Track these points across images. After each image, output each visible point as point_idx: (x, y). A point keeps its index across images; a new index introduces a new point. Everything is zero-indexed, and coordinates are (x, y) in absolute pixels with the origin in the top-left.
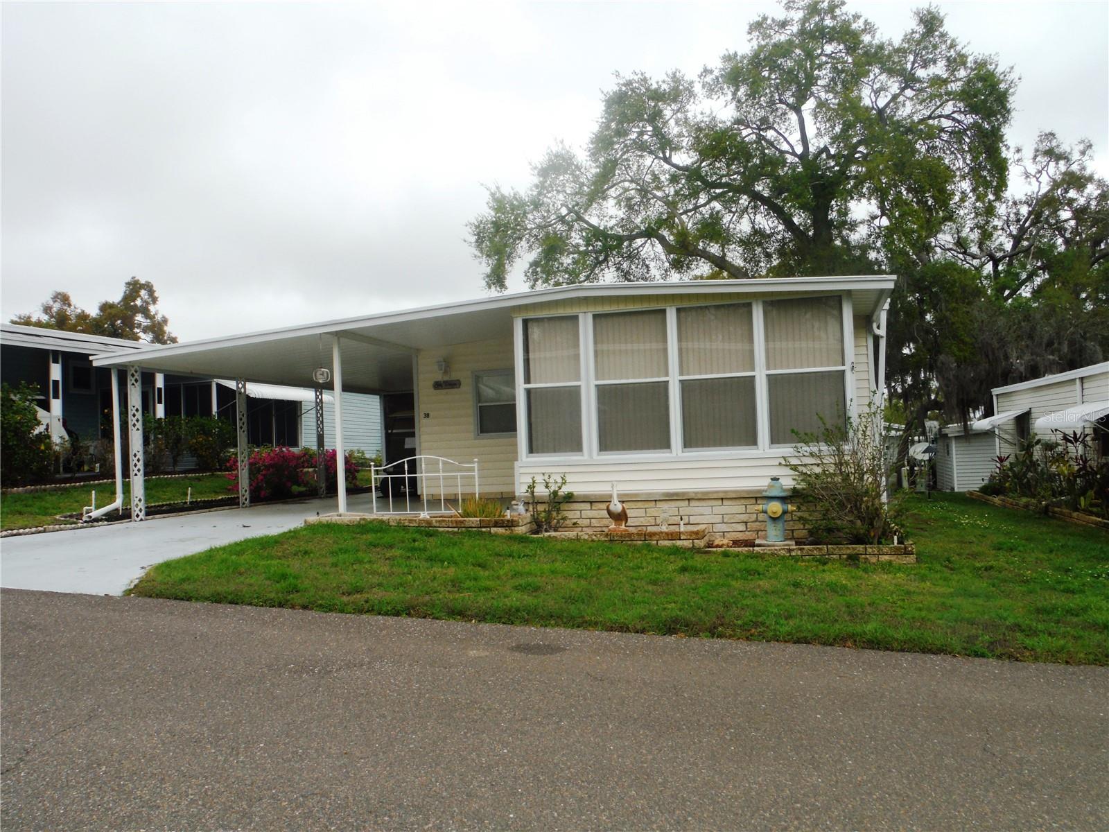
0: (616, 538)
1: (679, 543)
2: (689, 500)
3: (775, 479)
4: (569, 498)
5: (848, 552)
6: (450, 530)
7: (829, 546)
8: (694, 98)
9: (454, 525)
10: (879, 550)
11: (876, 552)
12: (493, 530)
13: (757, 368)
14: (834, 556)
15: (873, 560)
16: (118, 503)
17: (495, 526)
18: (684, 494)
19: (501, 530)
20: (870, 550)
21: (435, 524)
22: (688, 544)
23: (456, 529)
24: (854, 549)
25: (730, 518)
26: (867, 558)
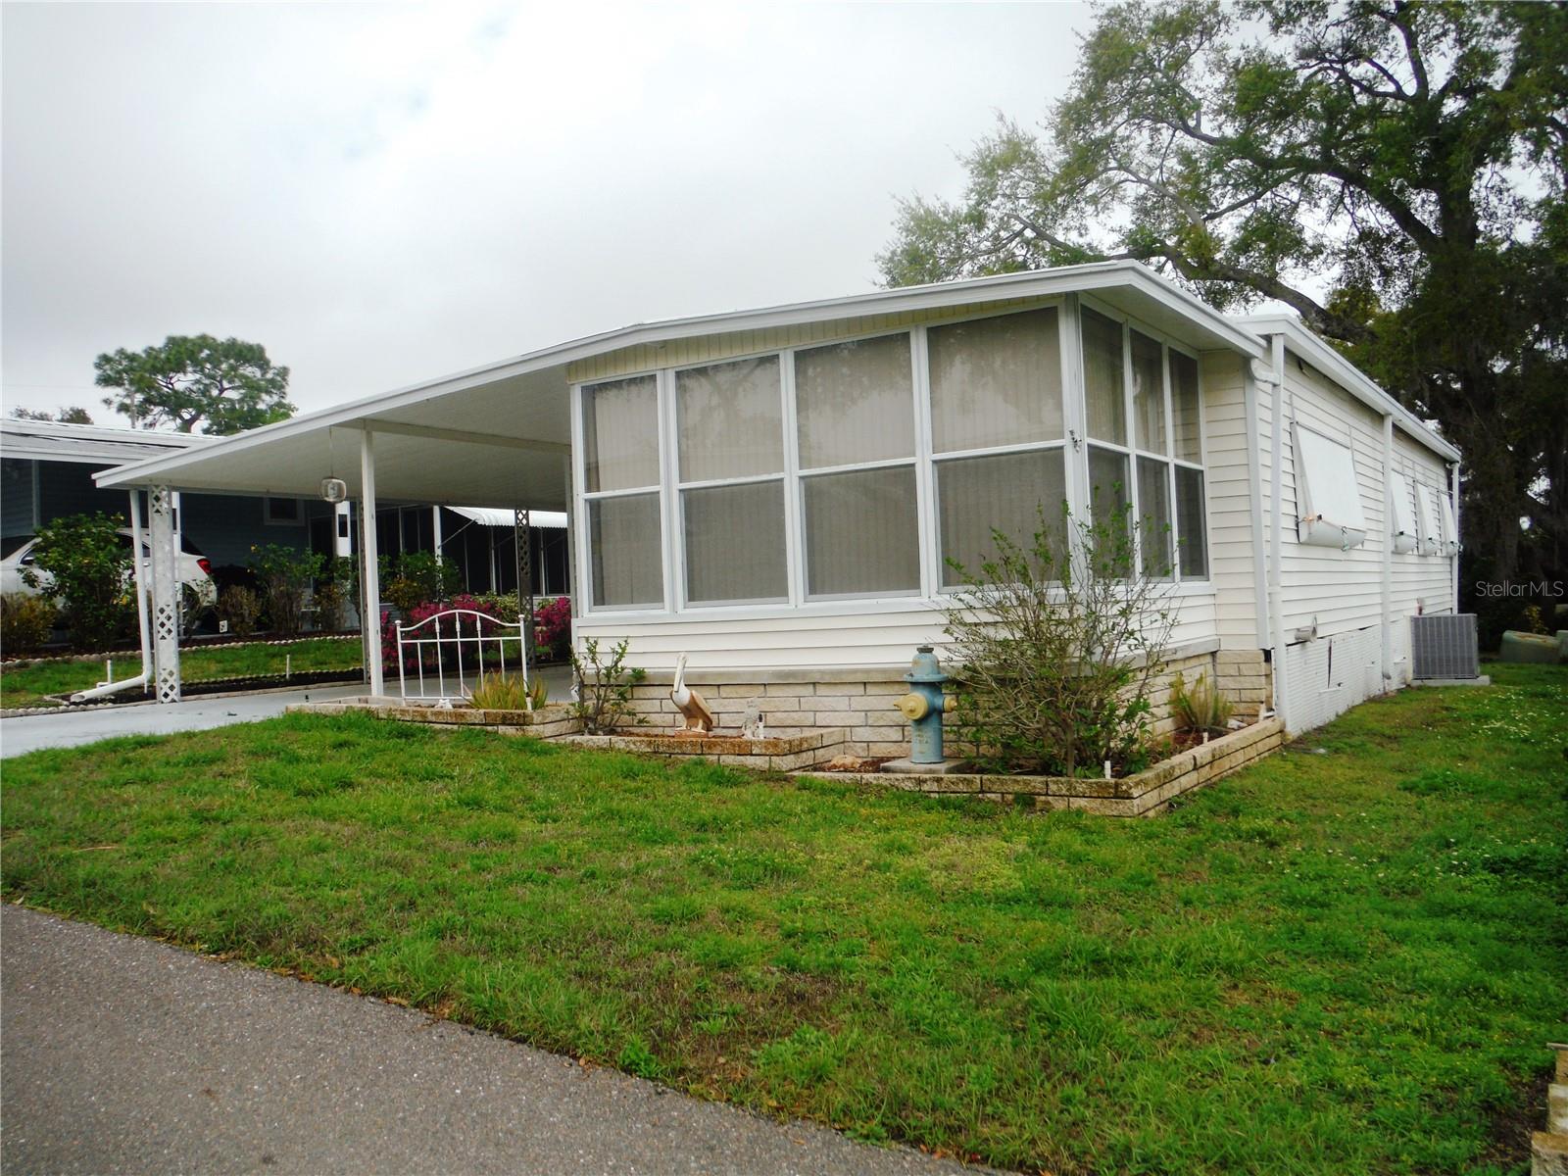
0: (661, 749)
1: (750, 761)
2: (814, 684)
3: (926, 650)
4: (639, 679)
5: (1017, 788)
6: (449, 727)
7: (985, 777)
8: (1227, 24)
9: (454, 720)
10: (1071, 787)
11: (1064, 792)
12: (502, 729)
13: (918, 452)
14: (992, 796)
15: (1060, 805)
16: (143, 679)
17: (503, 724)
18: (804, 673)
19: (510, 731)
20: (1053, 787)
21: (431, 718)
22: (760, 763)
23: (455, 727)
24: (1026, 783)
25: (878, 719)
26: (1048, 803)
